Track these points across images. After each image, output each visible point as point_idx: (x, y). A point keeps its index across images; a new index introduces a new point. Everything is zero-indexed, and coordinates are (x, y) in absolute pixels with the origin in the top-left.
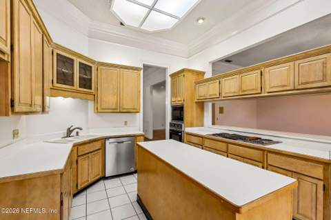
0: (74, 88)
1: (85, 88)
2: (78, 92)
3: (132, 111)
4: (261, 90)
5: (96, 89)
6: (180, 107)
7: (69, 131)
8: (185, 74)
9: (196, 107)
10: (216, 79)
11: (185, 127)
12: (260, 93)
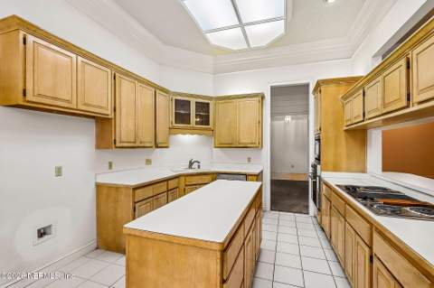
0: (191, 125)
1: (202, 124)
2: (196, 129)
3: (249, 145)
4: (408, 99)
5: (214, 124)
6: (318, 140)
7: (191, 164)
8: (323, 88)
9: (347, 139)
10: (358, 89)
11: (322, 170)
12: (408, 106)
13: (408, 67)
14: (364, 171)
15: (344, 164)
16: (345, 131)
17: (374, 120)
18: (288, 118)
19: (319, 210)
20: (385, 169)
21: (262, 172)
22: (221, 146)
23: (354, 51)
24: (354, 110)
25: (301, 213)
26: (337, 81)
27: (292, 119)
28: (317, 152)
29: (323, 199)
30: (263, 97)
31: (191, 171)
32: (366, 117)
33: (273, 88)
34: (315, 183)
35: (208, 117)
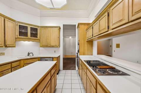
0: (28, 37)
1: (34, 37)
2: (30, 39)
3: (54, 46)
4: (108, 28)
5: (40, 37)
6: (79, 44)
7: (29, 54)
8: (80, 26)
9: (87, 44)
10: (91, 26)
11: (80, 55)
12: (108, 31)
13: (108, 16)
14: (92, 55)
15: (86, 53)
16: (87, 41)
17: (96, 37)
18: (70, 37)
19: (79, 69)
20: (98, 54)
21: (60, 56)
22: (43, 46)
23: (89, 15)
24: (89, 34)
25: (73, 70)
26: (85, 24)
27: (72, 38)
28: (78, 49)
29: (80, 65)
30: (60, 28)
31: (29, 57)
32: (93, 36)
33: (64, 25)
34: (77, 59)
35: (37, 34)
